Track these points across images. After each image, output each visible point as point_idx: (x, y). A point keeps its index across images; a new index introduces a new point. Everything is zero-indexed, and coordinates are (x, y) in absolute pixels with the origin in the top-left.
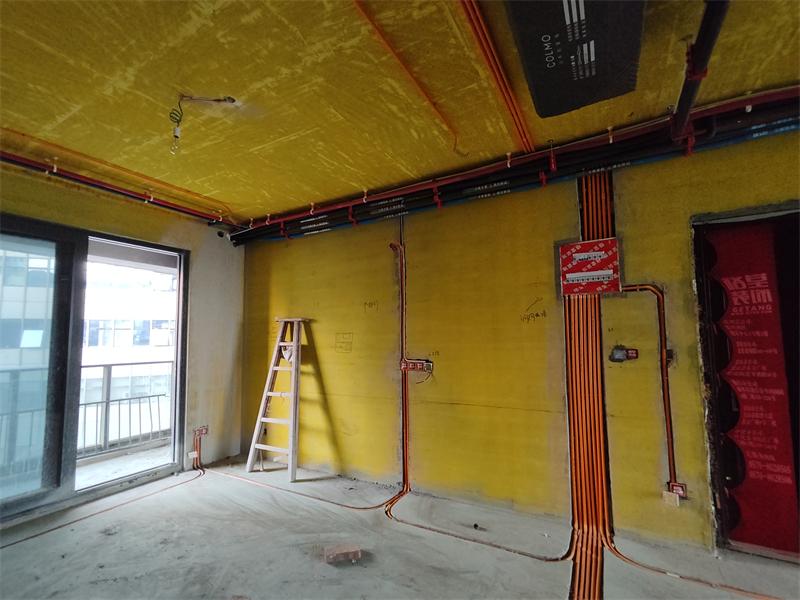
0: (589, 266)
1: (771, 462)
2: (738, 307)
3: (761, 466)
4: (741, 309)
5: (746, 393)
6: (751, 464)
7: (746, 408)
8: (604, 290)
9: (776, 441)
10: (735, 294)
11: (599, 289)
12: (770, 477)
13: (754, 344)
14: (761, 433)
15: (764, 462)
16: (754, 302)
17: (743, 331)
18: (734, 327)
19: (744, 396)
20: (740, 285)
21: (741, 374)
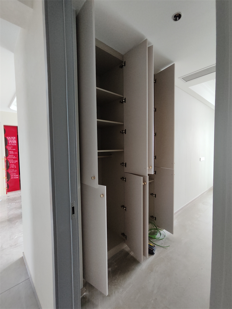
1: (15, 175)
3: (13, 176)
4: (11, 144)
6: (11, 176)
7: (11, 165)
9: (16, 170)
10: (9, 141)
12: (15, 178)
13: (13, 152)
14: (13, 169)
15: (14, 175)
16: (13, 143)
17: (11, 149)
18: (9, 148)
19: (10, 162)
20: (10, 139)
21: (10, 158)
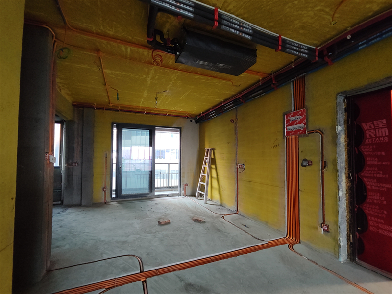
0: (296, 123)
1: (381, 223)
2: (369, 138)
4: (370, 140)
5: (371, 185)
6: (371, 223)
7: (370, 193)
8: (300, 133)
9: (385, 212)
10: (367, 132)
11: (299, 133)
12: (380, 231)
13: (376, 159)
14: (377, 207)
15: (378, 223)
16: (378, 135)
17: (370, 152)
18: (366, 150)
19: (369, 187)
20: (370, 127)
21: (369, 175)
